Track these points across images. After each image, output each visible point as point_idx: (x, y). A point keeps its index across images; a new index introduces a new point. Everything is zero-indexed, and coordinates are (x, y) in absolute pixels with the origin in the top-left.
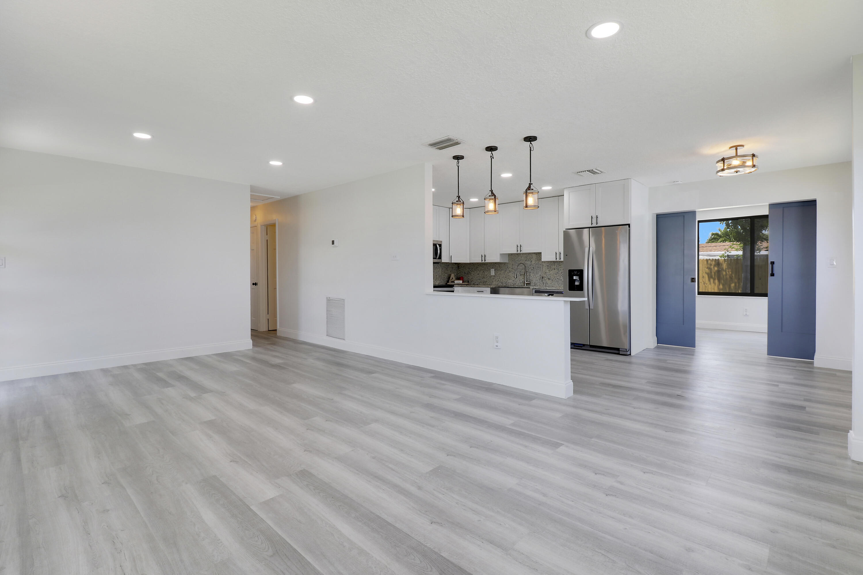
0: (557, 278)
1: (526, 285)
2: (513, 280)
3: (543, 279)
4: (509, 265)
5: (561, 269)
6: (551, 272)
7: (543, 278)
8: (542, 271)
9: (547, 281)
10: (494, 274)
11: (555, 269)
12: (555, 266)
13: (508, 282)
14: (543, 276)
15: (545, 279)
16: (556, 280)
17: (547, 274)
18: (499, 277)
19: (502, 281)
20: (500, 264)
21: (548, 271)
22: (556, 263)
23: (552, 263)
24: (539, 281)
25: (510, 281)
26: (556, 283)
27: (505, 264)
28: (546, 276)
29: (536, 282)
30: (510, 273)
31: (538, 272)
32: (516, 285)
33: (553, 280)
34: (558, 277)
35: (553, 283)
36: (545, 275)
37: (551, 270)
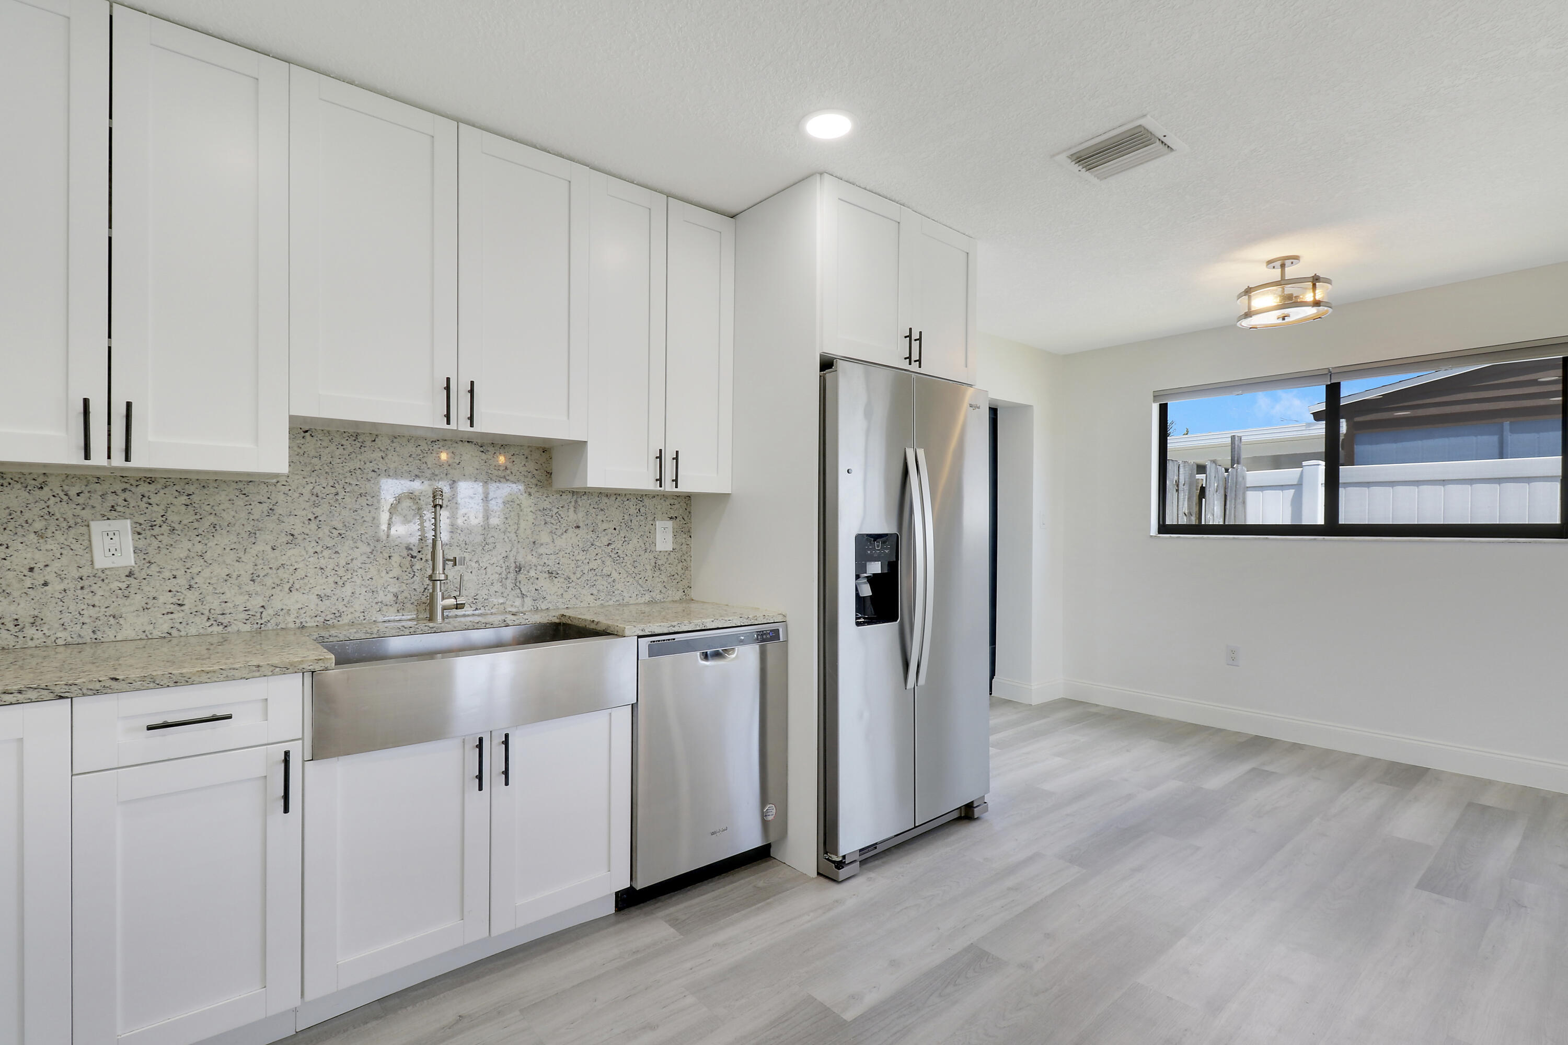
0: (591, 566)
1: (443, 618)
2: (317, 591)
3: (521, 577)
4: (281, 497)
5: (605, 526)
6: (560, 542)
7: (519, 569)
8: (513, 536)
9: (544, 583)
10: (128, 559)
11: (578, 527)
12: (581, 515)
13: (277, 604)
14: (520, 559)
15: (532, 573)
16: (585, 577)
17: (542, 550)
18: (182, 581)
19: (214, 603)
20: (191, 489)
21: (545, 537)
22: (585, 497)
23: (564, 496)
24: (497, 587)
25: (293, 601)
26: (584, 592)
27: (250, 489)
28: (534, 560)
29: (483, 593)
30: (295, 551)
31: (491, 540)
32: (345, 619)
33: (573, 578)
34: (593, 565)
35: (572, 591)
36: (529, 557)
37: (559, 532)
